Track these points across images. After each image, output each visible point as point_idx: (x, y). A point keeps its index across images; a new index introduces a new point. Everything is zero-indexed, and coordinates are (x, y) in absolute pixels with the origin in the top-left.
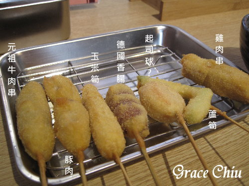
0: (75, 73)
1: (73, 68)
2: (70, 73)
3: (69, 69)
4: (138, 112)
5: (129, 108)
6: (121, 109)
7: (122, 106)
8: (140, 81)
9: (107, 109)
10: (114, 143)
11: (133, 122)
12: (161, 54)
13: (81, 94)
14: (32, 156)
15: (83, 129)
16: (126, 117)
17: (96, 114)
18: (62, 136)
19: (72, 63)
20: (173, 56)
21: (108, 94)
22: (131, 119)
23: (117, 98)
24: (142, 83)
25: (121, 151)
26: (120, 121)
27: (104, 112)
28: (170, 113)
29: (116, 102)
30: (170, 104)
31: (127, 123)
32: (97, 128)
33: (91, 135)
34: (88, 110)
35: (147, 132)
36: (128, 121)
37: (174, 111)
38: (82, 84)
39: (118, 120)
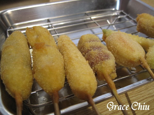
0: (53, 28)
1: (51, 24)
2: (49, 28)
3: (48, 25)
4: (107, 57)
5: (99, 54)
6: (92, 55)
7: (92, 51)
8: (105, 33)
9: (79, 54)
10: (87, 85)
11: (103, 65)
12: (117, 16)
13: (57, 43)
14: (11, 95)
15: (58, 71)
16: (96, 61)
17: (70, 58)
18: (39, 77)
19: (50, 20)
20: (128, 17)
21: (80, 43)
22: (102, 63)
23: (88, 45)
24: (107, 35)
25: (93, 91)
26: (92, 65)
27: (77, 57)
28: (134, 59)
29: (87, 48)
30: (135, 51)
31: (98, 67)
32: (71, 70)
33: (66, 76)
34: (63, 55)
35: (115, 75)
36: (98, 65)
37: (138, 57)
38: (58, 36)
39: (89, 64)
